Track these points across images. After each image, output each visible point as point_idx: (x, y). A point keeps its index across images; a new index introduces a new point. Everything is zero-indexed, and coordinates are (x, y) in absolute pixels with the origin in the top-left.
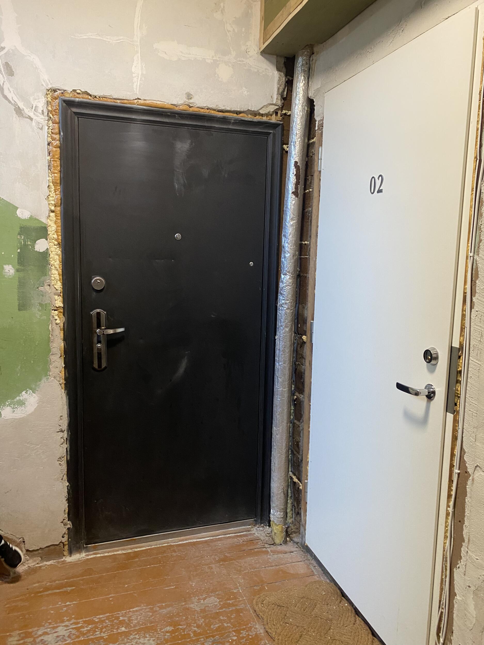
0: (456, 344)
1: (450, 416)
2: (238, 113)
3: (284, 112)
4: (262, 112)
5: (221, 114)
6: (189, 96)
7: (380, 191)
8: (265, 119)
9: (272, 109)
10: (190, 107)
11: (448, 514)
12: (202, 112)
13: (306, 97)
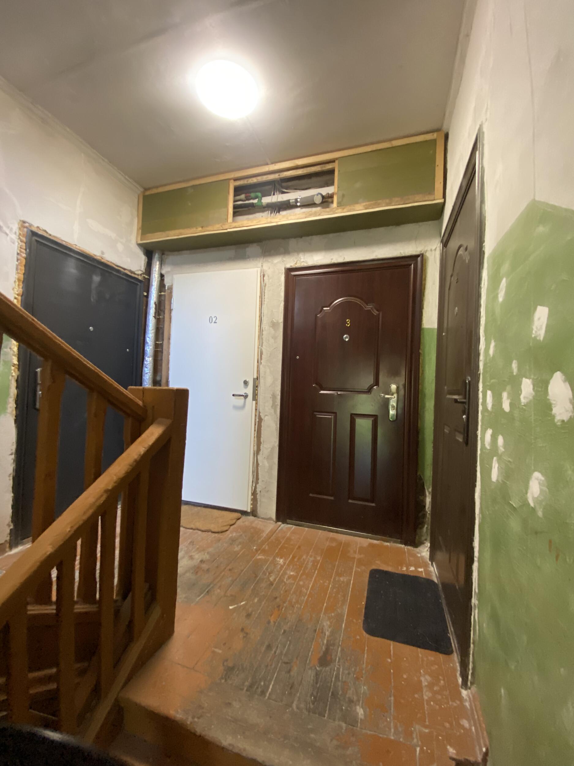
0: (255, 377)
1: (254, 402)
2: (125, 269)
3: (144, 276)
4: (137, 272)
5: (116, 267)
6: (103, 253)
7: (215, 322)
8: (136, 276)
9: (140, 272)
10: (102, 259)
11: (254, 437)
12: (109, 263)
13: (159, 273)
